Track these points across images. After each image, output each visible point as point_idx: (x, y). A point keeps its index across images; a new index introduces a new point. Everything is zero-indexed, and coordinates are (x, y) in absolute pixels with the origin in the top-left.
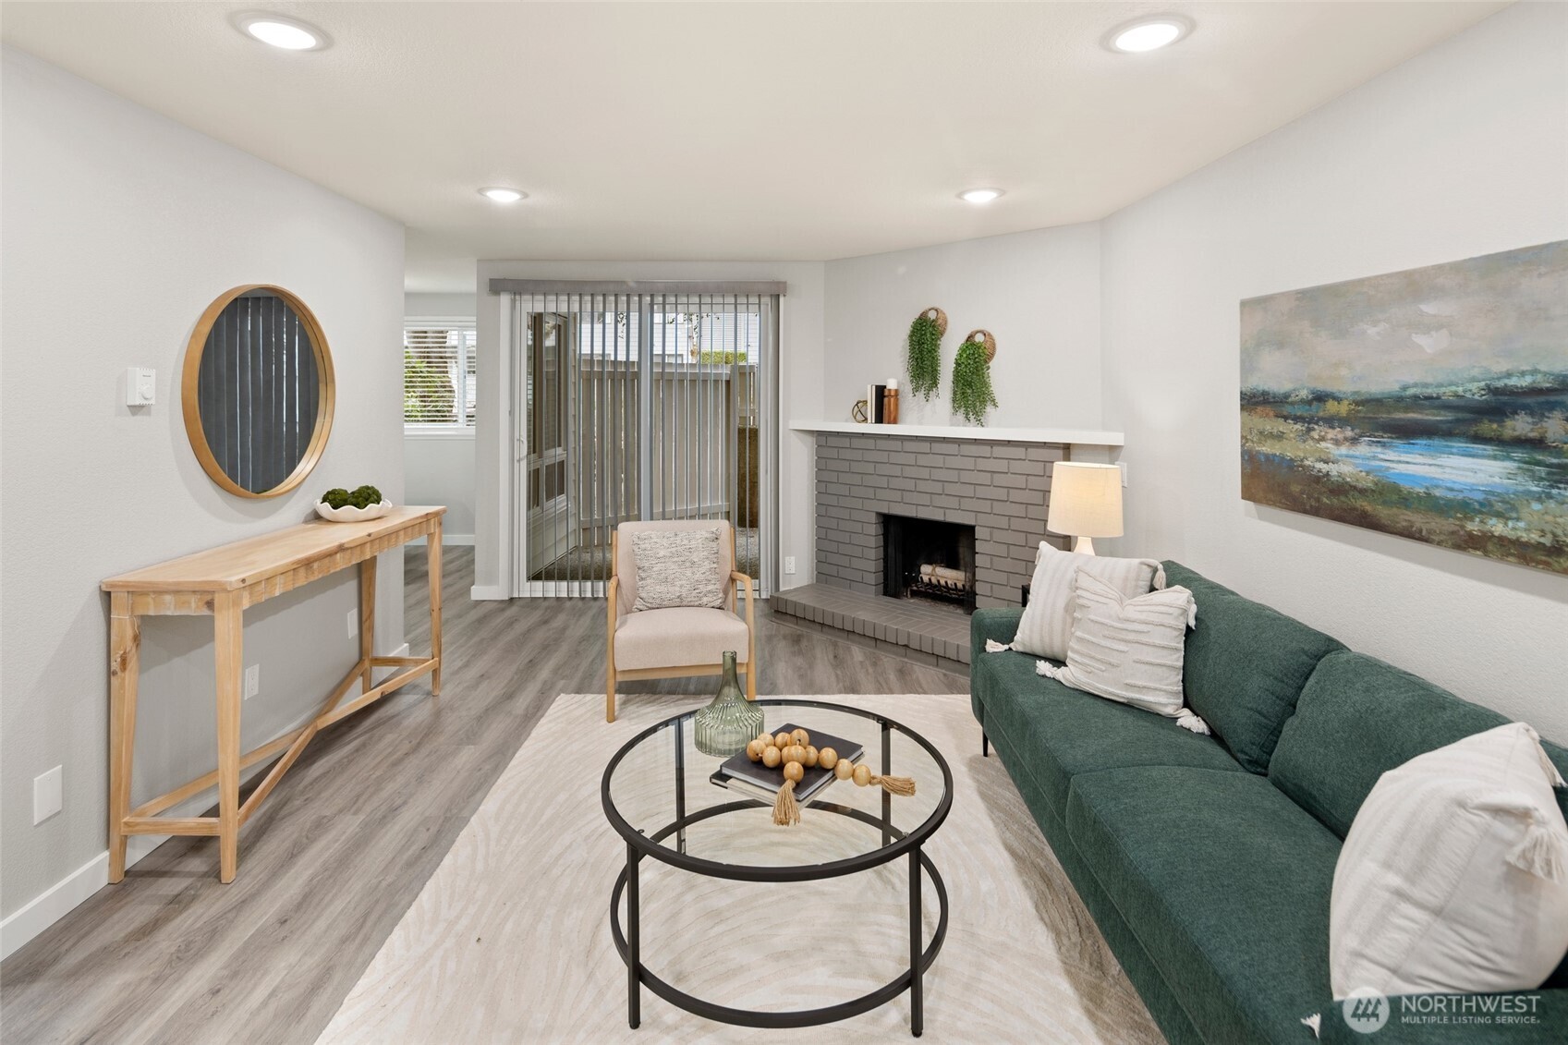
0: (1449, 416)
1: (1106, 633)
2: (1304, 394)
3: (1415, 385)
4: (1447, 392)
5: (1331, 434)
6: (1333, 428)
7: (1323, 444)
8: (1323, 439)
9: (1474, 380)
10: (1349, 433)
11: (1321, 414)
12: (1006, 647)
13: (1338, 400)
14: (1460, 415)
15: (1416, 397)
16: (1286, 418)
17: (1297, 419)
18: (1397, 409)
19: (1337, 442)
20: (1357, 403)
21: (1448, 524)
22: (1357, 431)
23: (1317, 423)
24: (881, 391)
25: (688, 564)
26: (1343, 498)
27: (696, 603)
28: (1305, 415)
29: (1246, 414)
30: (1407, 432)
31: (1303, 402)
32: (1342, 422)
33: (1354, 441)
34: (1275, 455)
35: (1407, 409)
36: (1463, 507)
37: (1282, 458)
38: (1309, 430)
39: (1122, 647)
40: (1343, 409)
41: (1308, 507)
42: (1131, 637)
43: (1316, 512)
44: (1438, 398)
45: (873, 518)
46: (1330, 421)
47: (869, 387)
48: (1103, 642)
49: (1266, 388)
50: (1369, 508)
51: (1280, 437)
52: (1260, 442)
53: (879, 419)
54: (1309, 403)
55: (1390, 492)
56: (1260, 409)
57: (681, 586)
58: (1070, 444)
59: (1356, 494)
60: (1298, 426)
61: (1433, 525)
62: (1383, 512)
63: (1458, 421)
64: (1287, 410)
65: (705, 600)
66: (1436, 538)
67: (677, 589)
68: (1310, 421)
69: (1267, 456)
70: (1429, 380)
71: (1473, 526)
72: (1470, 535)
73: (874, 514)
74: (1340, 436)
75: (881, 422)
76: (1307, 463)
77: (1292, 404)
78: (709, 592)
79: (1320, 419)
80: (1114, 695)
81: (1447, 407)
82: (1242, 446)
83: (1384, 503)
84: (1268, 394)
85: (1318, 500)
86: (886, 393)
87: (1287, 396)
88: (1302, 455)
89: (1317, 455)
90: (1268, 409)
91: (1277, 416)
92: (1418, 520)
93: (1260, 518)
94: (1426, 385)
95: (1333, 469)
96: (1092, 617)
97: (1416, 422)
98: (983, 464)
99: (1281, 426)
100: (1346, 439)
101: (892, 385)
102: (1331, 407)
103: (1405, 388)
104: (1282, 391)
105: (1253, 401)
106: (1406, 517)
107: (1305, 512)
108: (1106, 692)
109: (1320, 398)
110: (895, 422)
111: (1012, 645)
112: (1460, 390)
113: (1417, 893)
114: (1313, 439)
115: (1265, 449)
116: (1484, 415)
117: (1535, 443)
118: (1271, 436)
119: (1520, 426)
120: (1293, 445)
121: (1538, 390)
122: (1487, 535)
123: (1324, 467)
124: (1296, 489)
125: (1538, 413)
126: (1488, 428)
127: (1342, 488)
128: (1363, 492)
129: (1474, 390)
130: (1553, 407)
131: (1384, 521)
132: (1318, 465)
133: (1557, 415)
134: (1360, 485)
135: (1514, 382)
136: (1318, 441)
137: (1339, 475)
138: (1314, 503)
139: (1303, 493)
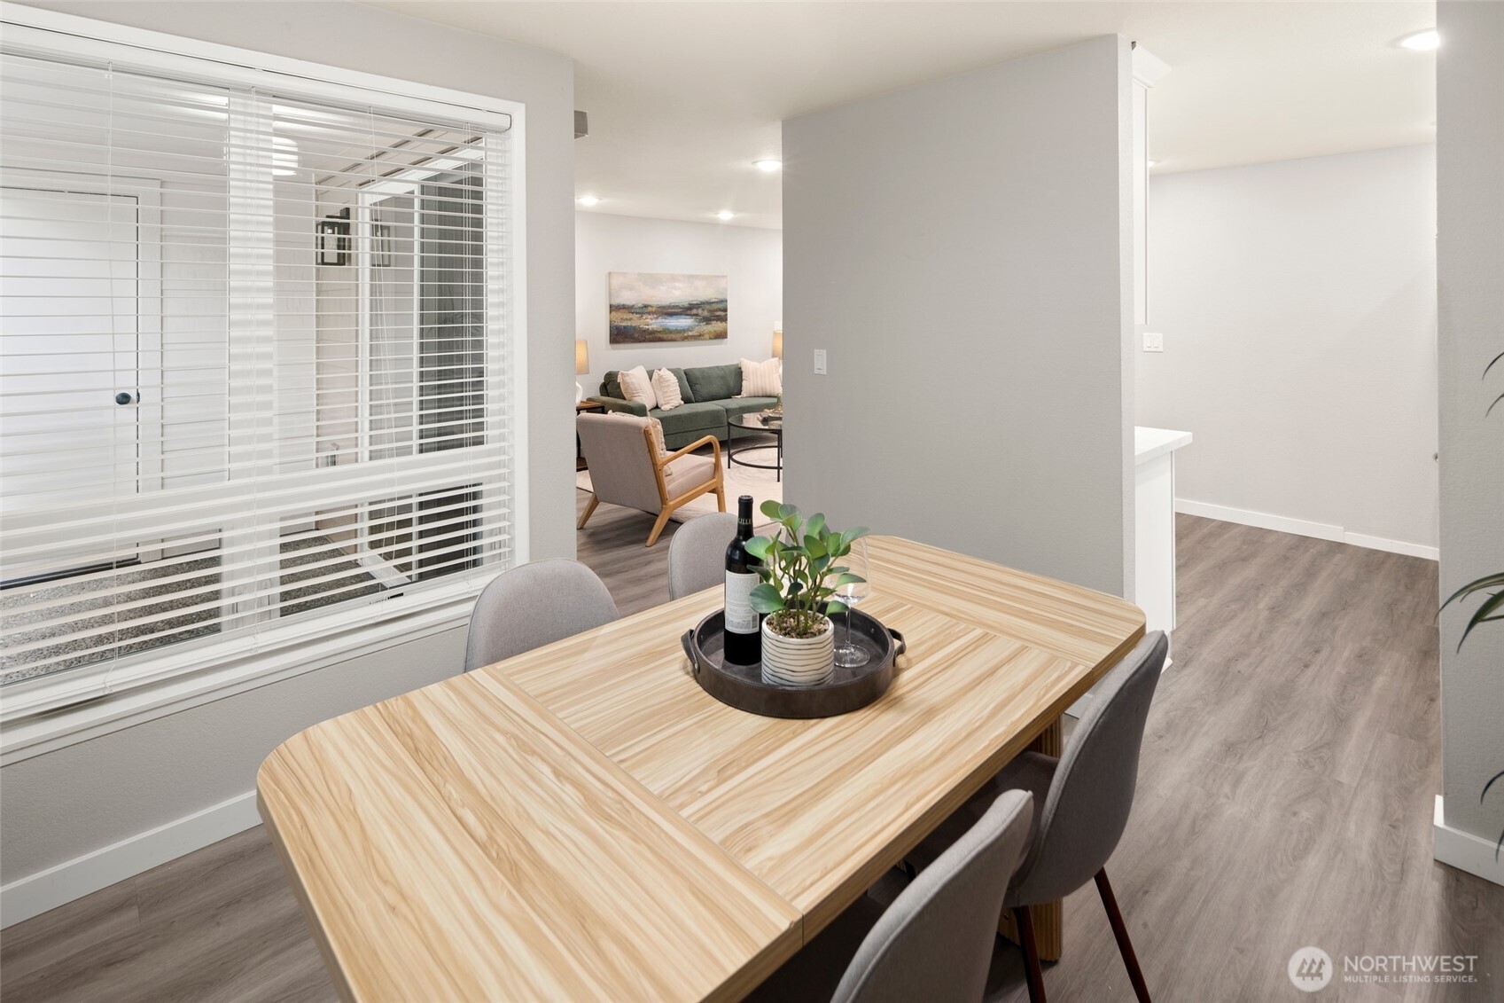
2: (640, 305)
3: (674, 303)
4: (680, 305)
5: (650, 317)
6: (650, 315)
7: (647, 320)
8: (647, 318)
9: (686, 302)
10: (655, 316)
11: (646, 311)
13: (652, 307)
16: (633, 313)
17: (637, 313)
18: (669, 309)
19: (651, 319)
20: (658, 308)
23: (644, 314)
26: (653, 335)
28: (640, 312)
29: (613, 313)
30: (671, 315)
31: (639, 308)
32: (653, 313)
33: (657, 318)
34: (628, 326)
35: (672, 309)
36: (684, 331)
37: (631, 326)
38: (642, 316)
40: (654, 309)
41: (641, 340)
43: (644, 341)
44: (678, 306)
46: (649, 313)
50: (661, 336)
51: (630, 319)
54: (642, 308)
55: (667, 331)
56: (621, 311)
59: (657, 333)
60: (638, 315)
61: (678, 337)
62: (665, 336)
63: (683, 311)
66: (677, 339)
68: (642, 314)
69: (624, 327)
71: (686, 335)
74: (653, 317)
76: (641, 327)
77: (635, 308)
81: (681, 308)
82: (610, 324)
83: (666, 334)
84: (625, 305)
85: (645, 337)
87: (633, 306)
92: (674, 336)
94: (676, 303)
95: (650, 327)
97: (674, 312)
99: (631, 316)
102: (650, 309)
103: (671, 303)
104: (631, 304)
105: (613, 308)
106: (671, 336)
107: (640, 342)
109: (646, 306)
112: (683, 304)
114: (643, 319)
115: (624, 324)
116: (688, 310)
117: (697, 315)
118: (626, 319)
119: (694, 311)
120: (636, 322)
121: (697, 304)
122: (688, 336)
123: (647, 327)
124: (636, 335)
125: (697, 308)
126: (689, 312)
127: (653, 332)
128: (659, 332)
129: (686, 304)
130: (700, 307)
131: (665, 338)
132: (645, 327)
133: (700, 309)
134: (659, 330)
135: (693, 302)
136: (645, 319)
137: (652, 328)
138: (643, 338)
139: (639, 336)
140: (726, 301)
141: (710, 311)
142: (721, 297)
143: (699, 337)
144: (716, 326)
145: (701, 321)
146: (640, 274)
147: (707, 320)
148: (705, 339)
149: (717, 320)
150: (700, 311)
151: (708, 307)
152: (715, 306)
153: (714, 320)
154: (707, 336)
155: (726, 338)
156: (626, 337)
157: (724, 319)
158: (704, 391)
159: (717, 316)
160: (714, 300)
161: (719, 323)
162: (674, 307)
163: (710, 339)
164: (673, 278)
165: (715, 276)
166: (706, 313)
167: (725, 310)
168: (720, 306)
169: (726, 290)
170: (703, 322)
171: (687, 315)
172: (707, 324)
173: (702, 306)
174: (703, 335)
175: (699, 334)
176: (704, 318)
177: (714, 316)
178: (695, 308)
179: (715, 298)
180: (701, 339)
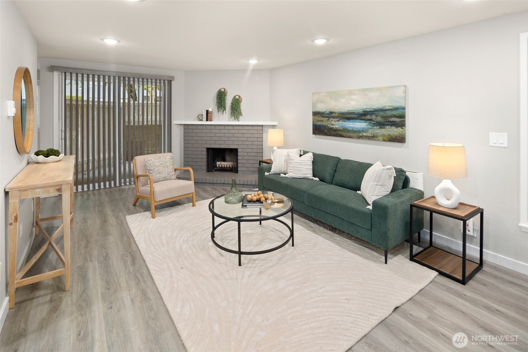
0: (357, 116)
1: (298, 164)
2: (328, 112)
3: (351, 110)
4: (356, 112)
5: (334, 120)
7: (332, 122)
8: (332, 121)
9: (361, 109)
10: (338, 119)
11: (332, 116)
12: (269, 173)
13: (335, 113)
14: (359, 116)
15: (351, 113)
16: (324, 117)
17: (326, 117)
18: (347, 115)
19: (335, 121)
20: (339, 114)
21: (356, 134)
22: (339, 119)
23: (331, 118)
24: (207, 111)
25: (166, 167)
26: (336, 132)
27: (170, 179)
28: (328, 116)
29: (314, 116)
30: (349, 119)
31: (327, 113)
32: (336, 117)
33: (339, 121)
34: (321, 125)
35: (349, 115)
36: (359, 131)
37: (323, 125)
38: (329, 119)
39: (302, 166)
40: (336, 115)
41: (329, 134)
42: (304, 164)
43: (330, 135)
44: (355, 113)
45: (205, 150)
46: (334, 117)
47: (204, 110)
48: (298, 166)
49: (319, 111)
50: (341, 133)
51: (322, 121)
52: (317, 122)
53: (207, 120)
54: (329, 114)
55: (346, 130)
56: (317, 115)
57: (165, 174)
58: (263, 125)
59: (339, 131)
60: (326, 119)
61: (354, 135)
62: (344, 134)
63: (358, 117)
64: (324, 115)
65: (172, 177)
66: (354, 137)
67: (164, 175)
68: (329, 117)
69: (319, 125)
70: (353, 110)
71: (361, 135)
72: (360, 136)
73: (205, 148)
74: (336, 120)
75: (207, 121)
76: (328, 126)
77: (325, 114)
78: (173, 175)
79: (331, 117)
80: (300, 177)
81: (356, 114)
82: (313, 123)
83: (345, 132)
84: (319, 112)
85: (331, 133)
86: (209, 112)
87: (324, 113)
88: (327, 124)
89: (331, 124)
90: (319, 115)
91: (321, 117)
92: (351, 134)
93: (316, 138)
94: (352, 110)
95: (334, 127)
96: (295, 161)
97: (351, 117)
98: (240, 132)
99: (322, 119)
100: (337, 121)
101: (210, 110)
102: (334, 115)
103: (349, 111)
105: (315, 114)
106: (348, 134)
107: (328, 135)
108: (299, 177)
109: (331, 113)
110: (211, 121)
111: (270, 173)
112: (359, 111)
113: (379, 184)
115: (319, 123)
116: (362, 115)
117: (371, 120)
118: (320, 121)
119: (368, 117)
120: (325, 122)
121: (370, 111)
122: (364, 136)
123: (332, 126)
124: (326, 131)
125: (371, 115)
126: (363, 117)
127: (336, 130)
128: (340, 130)
129: (361, 112)
130: (373, 114)
131: (345, 135)
132: (331, 126)
133: (374, 115)
134: (340, 129)
135: (367, 110)
136: (331, 121)
137: (336, 127)
138: (330, 133)
139: (327, 132)
140: (403, 108)
141: (383, 117)
143: (373, 137)
144: (392, 131)
146: (328, 92)
147: (381, 125)
148: (378, 140)
149: (391, 125)
150: (373, 117)
151: (382, 113)
152: (389, 113)
153: (388, 125)
154: (381, 138)
155: (404, 142)
156: (320, 132)
157: (402, 125)
159: (391, 122)
160: (388, 108)
161: (394, 128)
162: (354, 113)
163: (384, 140)
165: (389, 87)
166: (379, 119)
167: (402, 117)
168: (394, 112)
170: (376, 126)
171: (362, 119)
172: (381, 128)
173: (376, 113)
174: (377, 137)
175: (372, 135)
176: (377, 122)
177: (387, 122)
178: (369, 114)
179: (389, 106)
180: (375, 140)
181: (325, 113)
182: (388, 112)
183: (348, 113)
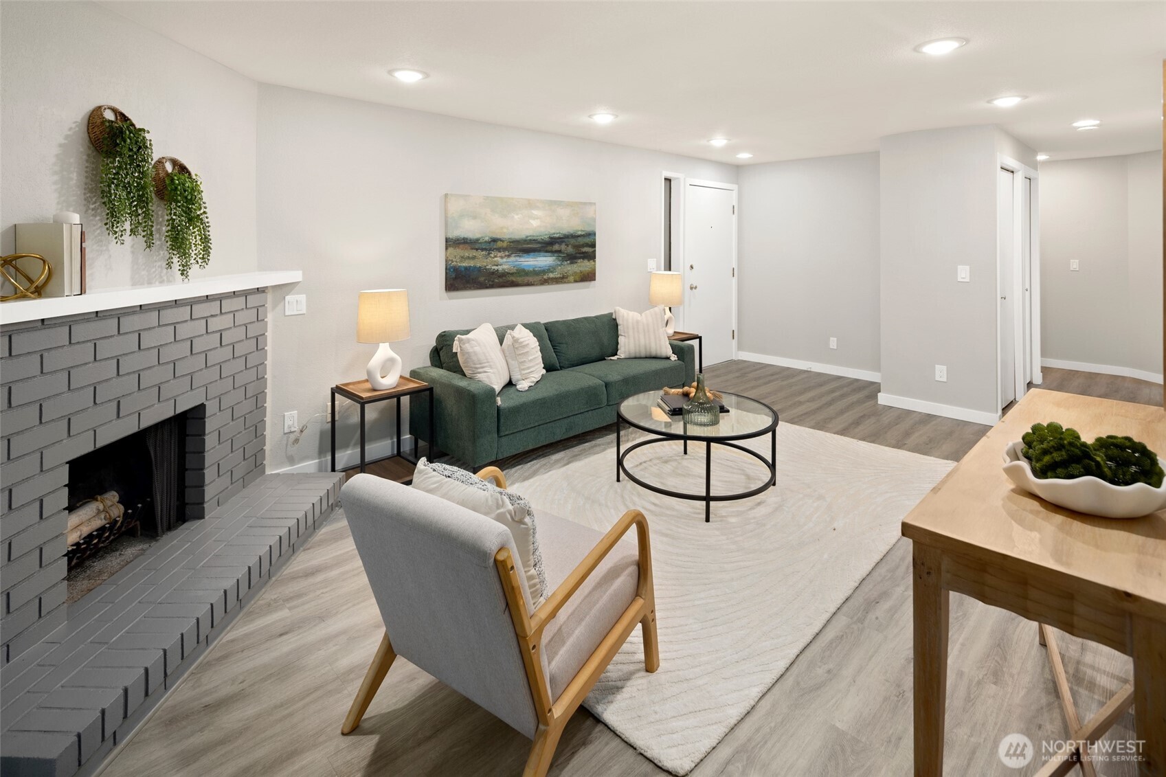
0: (539, 245)
2: (487, 239)
3: (531, 236)
4: (539, 239)
5: (499, 254)
6: (500, 252)
7: (496, 259)
8: (496, 257)
9: (546, 235)
10: (507, 253)
11: (495, 247)
13: (502, 241)
15: (530, 240)
16: (477, 250)
17: (483, 250)
18: (524, 244)
19: (502, 257)
20: (510, 242)
21: (539, 278)
22: (510, 252)
23: (493, 251)
26: (504, 278)
28: (487, 247)
29: (449, 249)
30: (527, 251)
31: (486, 242)
32: (505, 249)
33: (509, 256)
34: (470, 267)
35: (528, 244)
36: (544, 272)
37: (475, 267)
38: (489, 254)
40: (505, 245)
43: (492, 287)
44: (537, 240)
46: (499, 250)
49: (466, 237)
50: (514, 279)
51: (474, 258)
52: (461, 261)
54: (490, 242)
55: (522, 272)
56: (461, 246)
60: (484, 253)
61: (535, 279)
62: (519, 280)
63: (542, 247)
64: (478, 246)
66: (535, 284)
68: (489, 250)
69: (466, 268)
71: (545, 277)
72: (545, 279)
74: (503, 255)
76: (488, 267)
77: (480, 243)
79: (495, 249)
81: (539, 243)
82: (446, 264)
83: (520, 276)
84: (467, 239)
85: (493, 281)
87: (478, 240)
88: (485, 264)
89: (493, 264)
90: (467, 246)
91: (472, 249)
92: (531, 279)
93: (450, 299)
94: (533, 236)
95: (500, 268)
97: (531, 248)
99: (474, 253)
100: (506, 256)
102: (499, 244)
103: (527, 237)
104: (475, 238)
105: (451, 243)
106: (526, 279)
107: (487, 288)
109: (494, 240)
112: (543, 237)
114: (491, 257)
115: (465, 264)
116: (548, 245)
117: (560, 251)
118: (469, 258)
119: (556, 247)
120: (481, 261)
121: (559, 238)
122: (549, 279)
123: (496, 268)
124: (482, 279)
125: (560, 243)
126: (549, 248)
127: (504, 274)
128: (511, 274)
129: (546, 238)
130: (563, 242)
131: (520, 282)
132: (493, 267)
133: (564, 244)
134: (511, 272)
135: (555, 235)
136: (493, 258)
137: (503, 269)
138: (491, 283)
139: (485, 280)
140: (595, 234)
141: (575, 247)
142: (588, 229)
143: (562, 280)
144: (583, 266)
145: (564, 259)
146: (487, 198)
147: (572, 258)
148: (569, 282)
149: (583, 258)
150: (563, 247)
151: (572, 241)
152: (581, 241)
153: (580, 258)
154: (572, 278)
155: (595, 280)
156: (468, 282)
157: (592, 257)
158: (571, 353)
159: (583, 253)
160: (580, 233)
161: (586, 261)
162: (535, 241)
163: (576, 281)
164: (531, 204)
165: (581, 203)
166: (570, 250)
167: (593, 245)
168: (587, 240)
169: (594, 220)
170: (566, 261)
171: (547, 252)
172: (571, 263)
173: (566, 240)
174: (567, 278)
175: (561, 276)
176: (568, 255)
177: (580, 253)
178: (558, 242)
179: (582, 231)
180: (565, 283)
181: (481, 241)
182: (580, 239)
183: (526, 241)
